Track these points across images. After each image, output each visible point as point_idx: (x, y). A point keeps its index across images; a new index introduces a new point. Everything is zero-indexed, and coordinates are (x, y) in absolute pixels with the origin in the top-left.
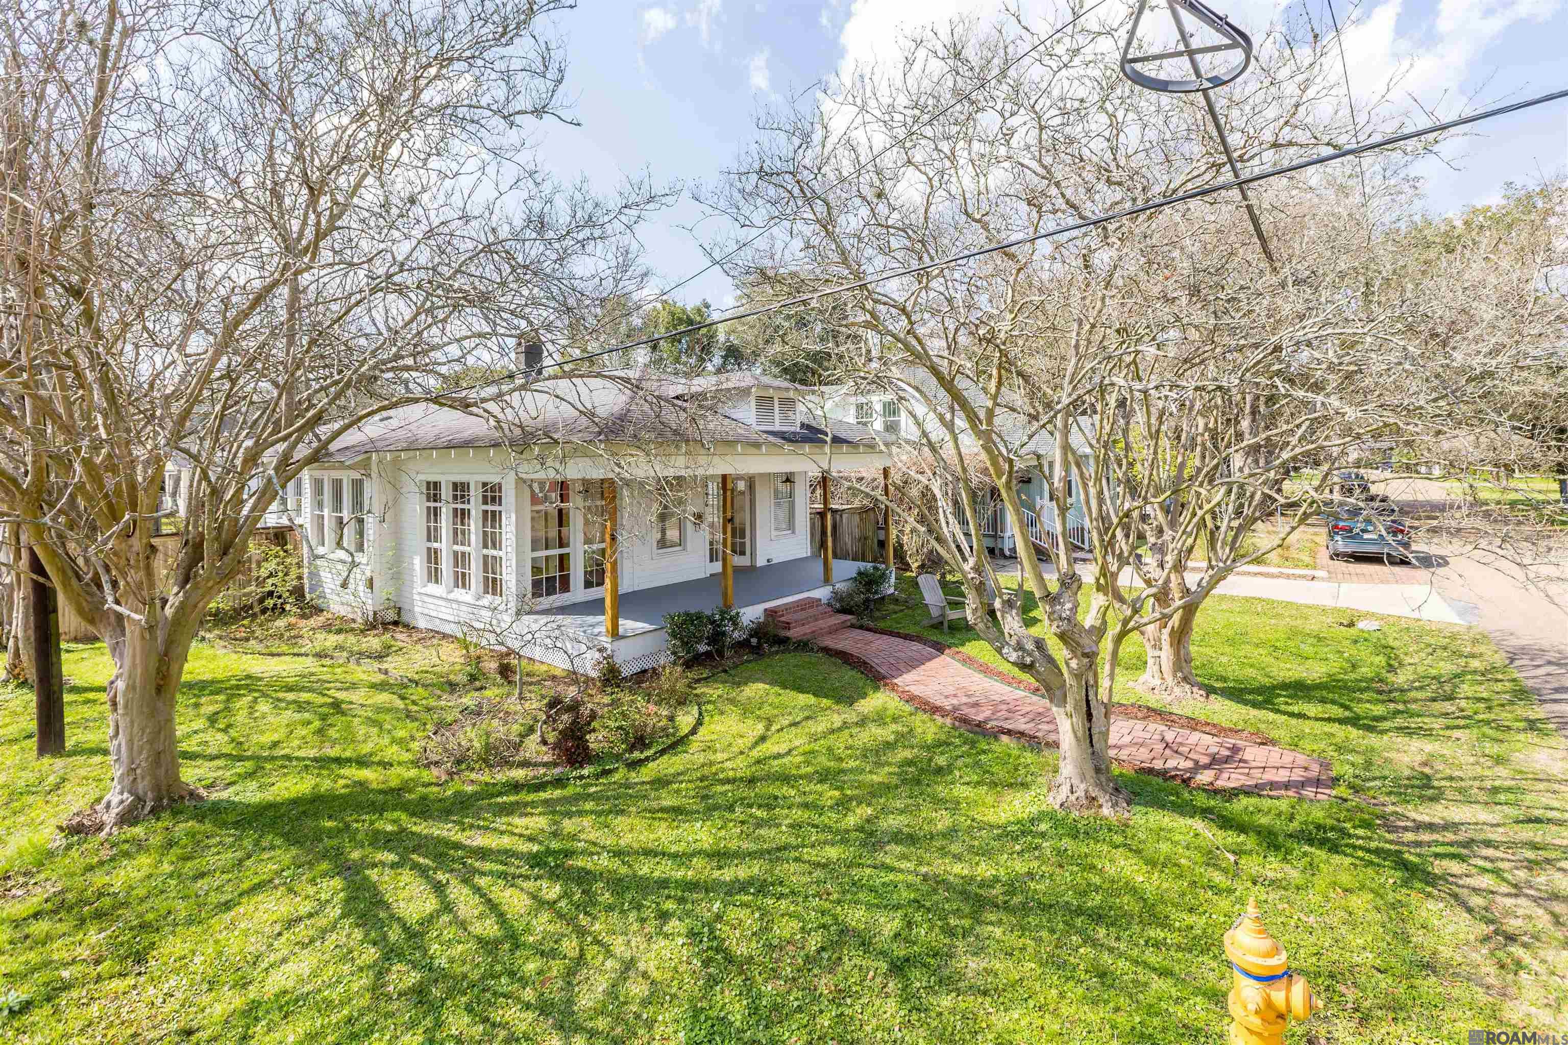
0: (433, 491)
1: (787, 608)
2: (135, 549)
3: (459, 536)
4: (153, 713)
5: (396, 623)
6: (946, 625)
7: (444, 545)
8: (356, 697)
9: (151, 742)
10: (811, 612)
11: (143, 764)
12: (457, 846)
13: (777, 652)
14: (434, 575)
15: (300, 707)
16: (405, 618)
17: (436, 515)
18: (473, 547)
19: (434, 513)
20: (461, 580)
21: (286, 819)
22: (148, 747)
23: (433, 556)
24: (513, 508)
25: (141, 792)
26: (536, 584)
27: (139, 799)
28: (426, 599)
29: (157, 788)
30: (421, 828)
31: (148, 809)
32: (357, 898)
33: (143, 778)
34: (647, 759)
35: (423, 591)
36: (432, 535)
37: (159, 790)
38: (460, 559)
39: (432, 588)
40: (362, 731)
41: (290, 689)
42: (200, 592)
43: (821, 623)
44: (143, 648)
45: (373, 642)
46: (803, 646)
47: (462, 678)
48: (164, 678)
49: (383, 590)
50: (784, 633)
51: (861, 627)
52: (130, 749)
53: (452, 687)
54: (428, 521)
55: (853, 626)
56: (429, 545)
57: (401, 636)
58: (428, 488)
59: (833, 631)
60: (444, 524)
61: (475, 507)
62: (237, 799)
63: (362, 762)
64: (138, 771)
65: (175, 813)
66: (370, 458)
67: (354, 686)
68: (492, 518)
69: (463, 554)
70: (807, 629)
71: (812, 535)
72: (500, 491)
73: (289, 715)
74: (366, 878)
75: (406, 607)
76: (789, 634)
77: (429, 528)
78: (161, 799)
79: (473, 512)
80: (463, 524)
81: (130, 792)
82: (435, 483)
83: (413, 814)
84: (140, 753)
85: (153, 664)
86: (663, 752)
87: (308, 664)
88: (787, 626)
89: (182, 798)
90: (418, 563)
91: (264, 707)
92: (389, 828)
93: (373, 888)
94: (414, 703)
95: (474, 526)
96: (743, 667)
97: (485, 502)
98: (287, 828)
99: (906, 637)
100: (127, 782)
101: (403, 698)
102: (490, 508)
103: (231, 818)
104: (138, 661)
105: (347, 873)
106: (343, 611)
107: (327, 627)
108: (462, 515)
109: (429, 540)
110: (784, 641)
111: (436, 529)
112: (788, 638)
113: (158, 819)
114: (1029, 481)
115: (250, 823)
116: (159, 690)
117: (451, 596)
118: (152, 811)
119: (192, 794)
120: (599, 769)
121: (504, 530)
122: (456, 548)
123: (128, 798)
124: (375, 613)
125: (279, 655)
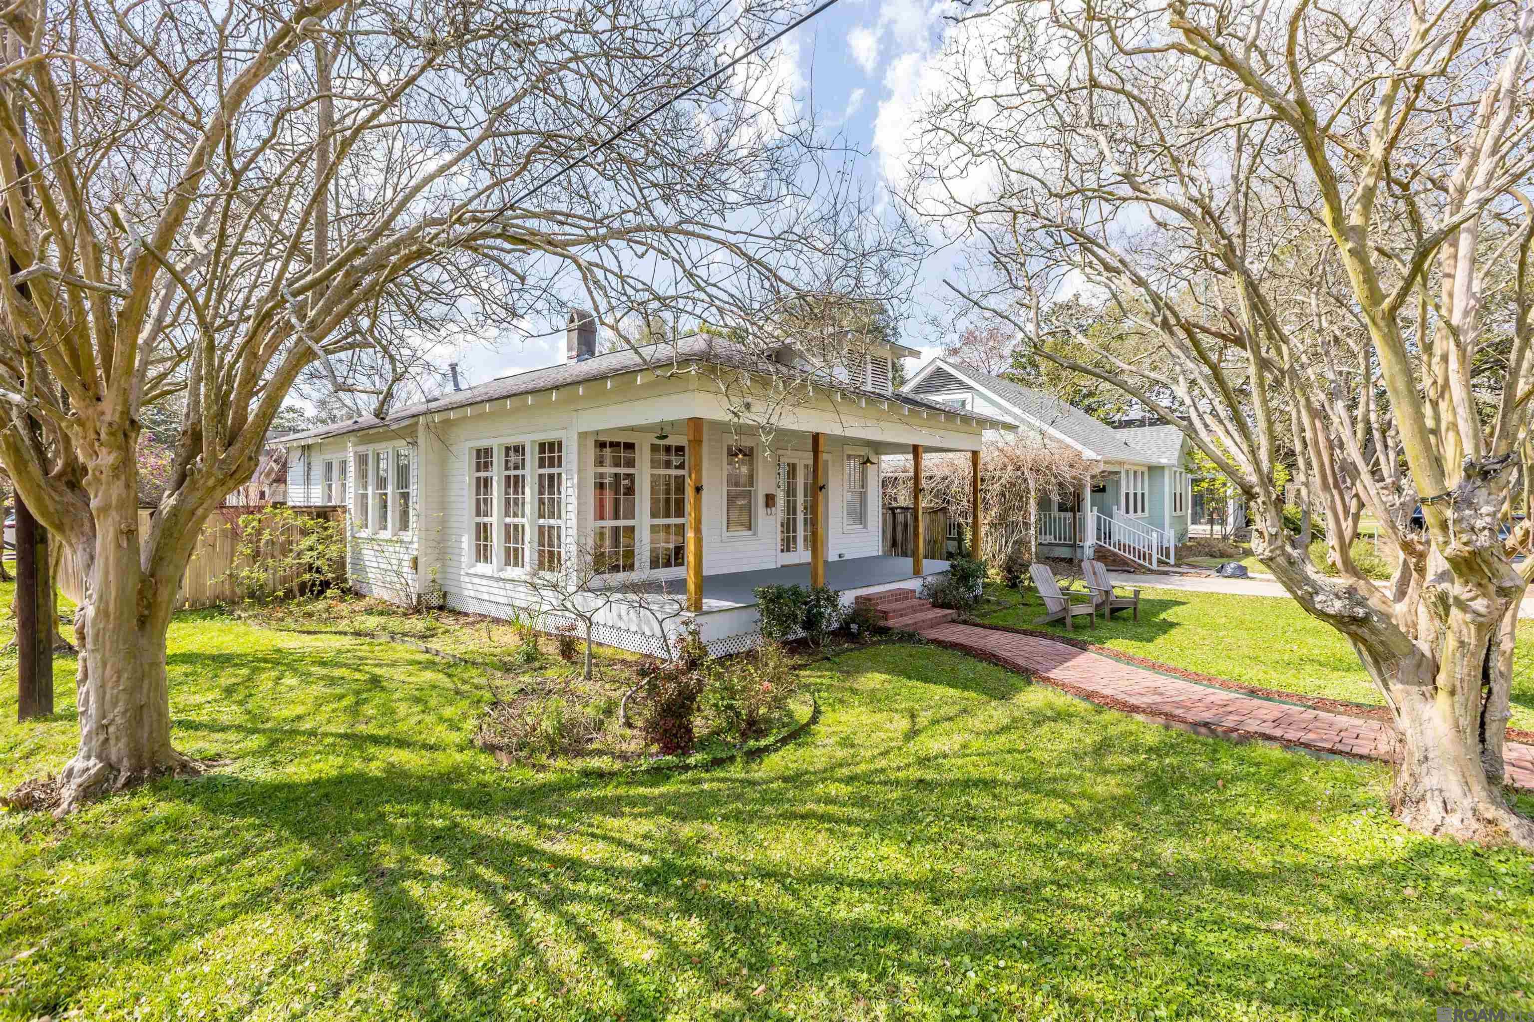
0: (483, 458)
1: (882, 597)
2: (108, 418)
3: (512, 506)
4: (133, 653)
5: (441, 608)
6: (1069, 621)
7: (495, 519)
8: (399, 673)
9: (131, 691)
10: (908, 603)
11: (119, 720)
12: (532, 852)
13: (879, 643)
14: (483, 553)
15: (332, 681)
16: (451, 602)
17: (486, 486)
18: (528, 520)
19: (484, 485)
20: (513, 557)
21: (301, 804)
22: (123, 697)
23: (483, 532)
24: (574, 467)
25: (114, 758)
26: (599, 558)
27: (111, 768)
28: (476, 580)
29: (136, 753)
30: (479, 825)
31: (122, 780)
32: (393, 920)
33: (118, 739)
34: (766, 749)
35: (472, 571)
36: (482, 508)
37: (140, 758)
38: (513, 533)
39: (482, 568)
40: (402, 709)
41: (323, 664)
42: (198, 494)
43: (920, 616)
44: (118, 561)
45: (417, 624)
46: (909, 637)
47: (520, 659)
48: (149, 606)
49: (427, 571)
50: (882, 623)
51: (965, 622)
52: (101, 699)
53: (507, 668)
54: (478, 493)
55: (953, 621)
56: (478, 520)
57: (448, 621)
58: (478, 457)
59: (934, 624)
60: (495, 493)
61: (531, 472)
62: (241, 776)
63: (402, 743)
64: (111, 729)
65: (156, 789)
66: (417, 423)
67: (393, 664)
68: (550, 484)
69: (516, 527)
70: (908, 620)
71: (884, 532)
72: (560, 450)
73: (318, 689)
74: (403, 891)
75: (452, 590)
76: (891, 623)
77: (478, 501)
78: (142, 769)
79: (528, 479)
80: (516, 492)
81: (99, 757)
82: (486, 451)
83: (468, 807)
84: (115, 704)
85: (133, 586)
86: (784, 741)
87: (347, 642)
88: (885, 615)
89: (170, 769)
90: (467, 542)
91: (290, 680)
92: (439, 823)
93: (417, 909)
94: (464, 682)
95: (529, 493)
96: (844, 657)
97: (541, 465)
98: (302, 815)
99: (1025, 633)
100: (95, 743)
101: (449, 676)
102: (546, 471)
103: (231, 798)
104: (111, 577)
105: (379, 882)
106: (386, 596)
107: (370, 611)
108: (514, 484)
109: (478, 514)
110: (884, 631)
111: (485, 500)
112: (889, 629)
113: (133, 795)
114: (1103, 490)
115: (253, 806)
116: (143, 622)
117: (503, 575)
118: (128, 784)
119: (184, 766)
120: (709, 758)
121: (563, 496)
122: (508, 520)
123: (95, 765)
124: (419, 596)
125: (315, 633)
